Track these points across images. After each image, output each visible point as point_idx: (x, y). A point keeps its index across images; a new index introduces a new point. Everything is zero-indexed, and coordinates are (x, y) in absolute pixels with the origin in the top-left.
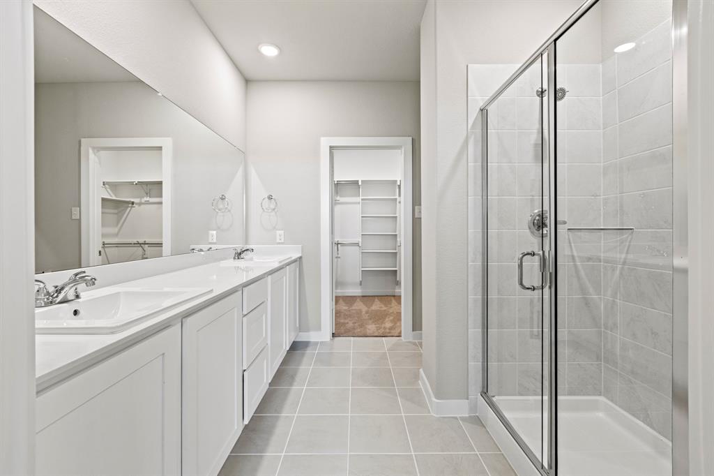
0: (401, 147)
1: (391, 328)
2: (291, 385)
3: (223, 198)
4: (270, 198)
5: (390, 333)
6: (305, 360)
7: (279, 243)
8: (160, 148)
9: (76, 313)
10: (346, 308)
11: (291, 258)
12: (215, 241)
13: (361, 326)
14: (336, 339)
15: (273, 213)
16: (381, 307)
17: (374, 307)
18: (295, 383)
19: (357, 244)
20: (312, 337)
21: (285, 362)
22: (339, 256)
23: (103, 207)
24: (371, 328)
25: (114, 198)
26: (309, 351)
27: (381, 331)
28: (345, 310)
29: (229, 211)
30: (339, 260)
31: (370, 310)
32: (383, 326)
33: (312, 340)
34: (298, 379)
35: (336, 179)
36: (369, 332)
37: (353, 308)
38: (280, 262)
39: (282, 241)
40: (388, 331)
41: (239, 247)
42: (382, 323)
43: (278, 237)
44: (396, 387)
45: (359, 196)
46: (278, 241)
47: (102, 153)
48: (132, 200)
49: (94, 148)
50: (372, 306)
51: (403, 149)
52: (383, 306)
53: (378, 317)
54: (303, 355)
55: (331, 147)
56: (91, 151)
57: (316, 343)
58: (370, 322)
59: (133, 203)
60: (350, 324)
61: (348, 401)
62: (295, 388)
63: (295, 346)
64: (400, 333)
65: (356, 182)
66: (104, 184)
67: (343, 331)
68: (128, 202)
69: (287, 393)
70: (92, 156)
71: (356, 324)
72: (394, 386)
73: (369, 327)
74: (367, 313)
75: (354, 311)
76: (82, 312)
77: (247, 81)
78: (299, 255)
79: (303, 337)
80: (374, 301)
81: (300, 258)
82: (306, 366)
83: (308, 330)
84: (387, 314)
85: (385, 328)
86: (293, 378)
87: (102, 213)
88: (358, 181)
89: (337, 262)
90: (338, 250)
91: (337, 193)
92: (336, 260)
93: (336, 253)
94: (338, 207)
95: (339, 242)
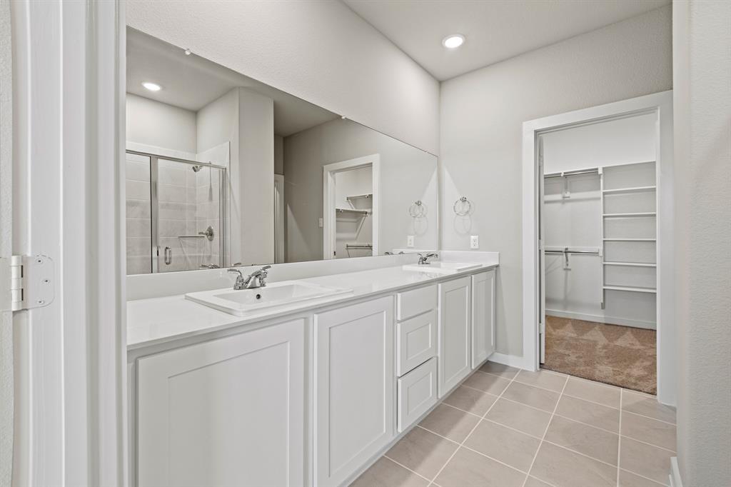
0: (656, 108)
1: (641, 378)
2: (468, 409)
3: (419, 204)
4: (464, 200)
5: (635, 384)
6: (494, 386)
7: (473, 249)
8: (370, 165)
9: (259, 296)
10: (574, 335)
11: (481, 266)
12: (412, 246)
13: (589, 363)
14: (545, 372)
15: (467, 217)
16: (633, 344)
17: (620, 343)
18: (473, 409)
19: (596, 254)
20: (511, 361)
21: (469, 381)
22: (569, 267)
23: (337, 216)
24: (605, 369)
25: (354, 210)
26: (503, 377)
27: (619, 379)
28: (570, 337)
29: (425, 216)
30: (569, 272)
31: (612, 344)
32: (628, 370)
33: (511, 365)
34: (478, 405)
35: (547, 172)
36: (597, 374)
37: (585, 337)
38: (459, 270)
39: (477, 247)
40: (633, 381)
41: (424, 252)
42: (627, 366)
43: (472, 243)
44: (618, 467)
45: (600, 189)
46: (472, 247)
47: (337, 175)
48: (366, 210)
49: (331, 172)
50: (617, 339)
51: (659, 111)
52: (638, 343)
53: (621, 358)
54: (494, 380)
55: (536, 132)
56: (329, 174)
57: (516, 370)
58: (606, 361)
59: (366, 213)
60: (573, 358)
61: (533, 457)
62: (471, 414)
63: (487, 366)
64: (655, 389)
65: (594, 172)
66: (348, 199)
67: (557, 364)
68: (363, 213)
69: (461, 416)
70: (330, 178)
71: (581, 360)
72: (617, 466)
73: (600, 367)
74: (605, 347)
75: (583, 342)
76: (262, 297)
77: (441, 83)
78: (497, 263)
79: (499, 358)
80: (623, 334)
81: (497, 266)
82: (493, 394)
83: (506, 352)
84: (640, 356)
85: (629, 375)
86: (472, 402)
87: (337, 221)
88: (597, 169)
89: (566, 275)
90: (567, 260)
91: (566, 188)
92: (565, 272)
93: (565, 264)
94: (568, 205)
95: (569, 250)
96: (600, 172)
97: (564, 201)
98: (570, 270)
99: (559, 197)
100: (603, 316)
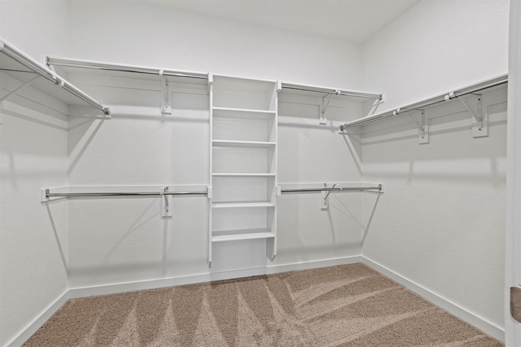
65: (203, 78)
88: (207, 76)
89: (166, 224)
90: (167, 204)
91: (167, 100)
92: (163, 221)
93: (164, 210)
94: (170, 125)
95: (170, 191)
96: (211, 80)
97: (164, 118)
98: (171, 217)
99: (157, 112)
100: (209, 273)
